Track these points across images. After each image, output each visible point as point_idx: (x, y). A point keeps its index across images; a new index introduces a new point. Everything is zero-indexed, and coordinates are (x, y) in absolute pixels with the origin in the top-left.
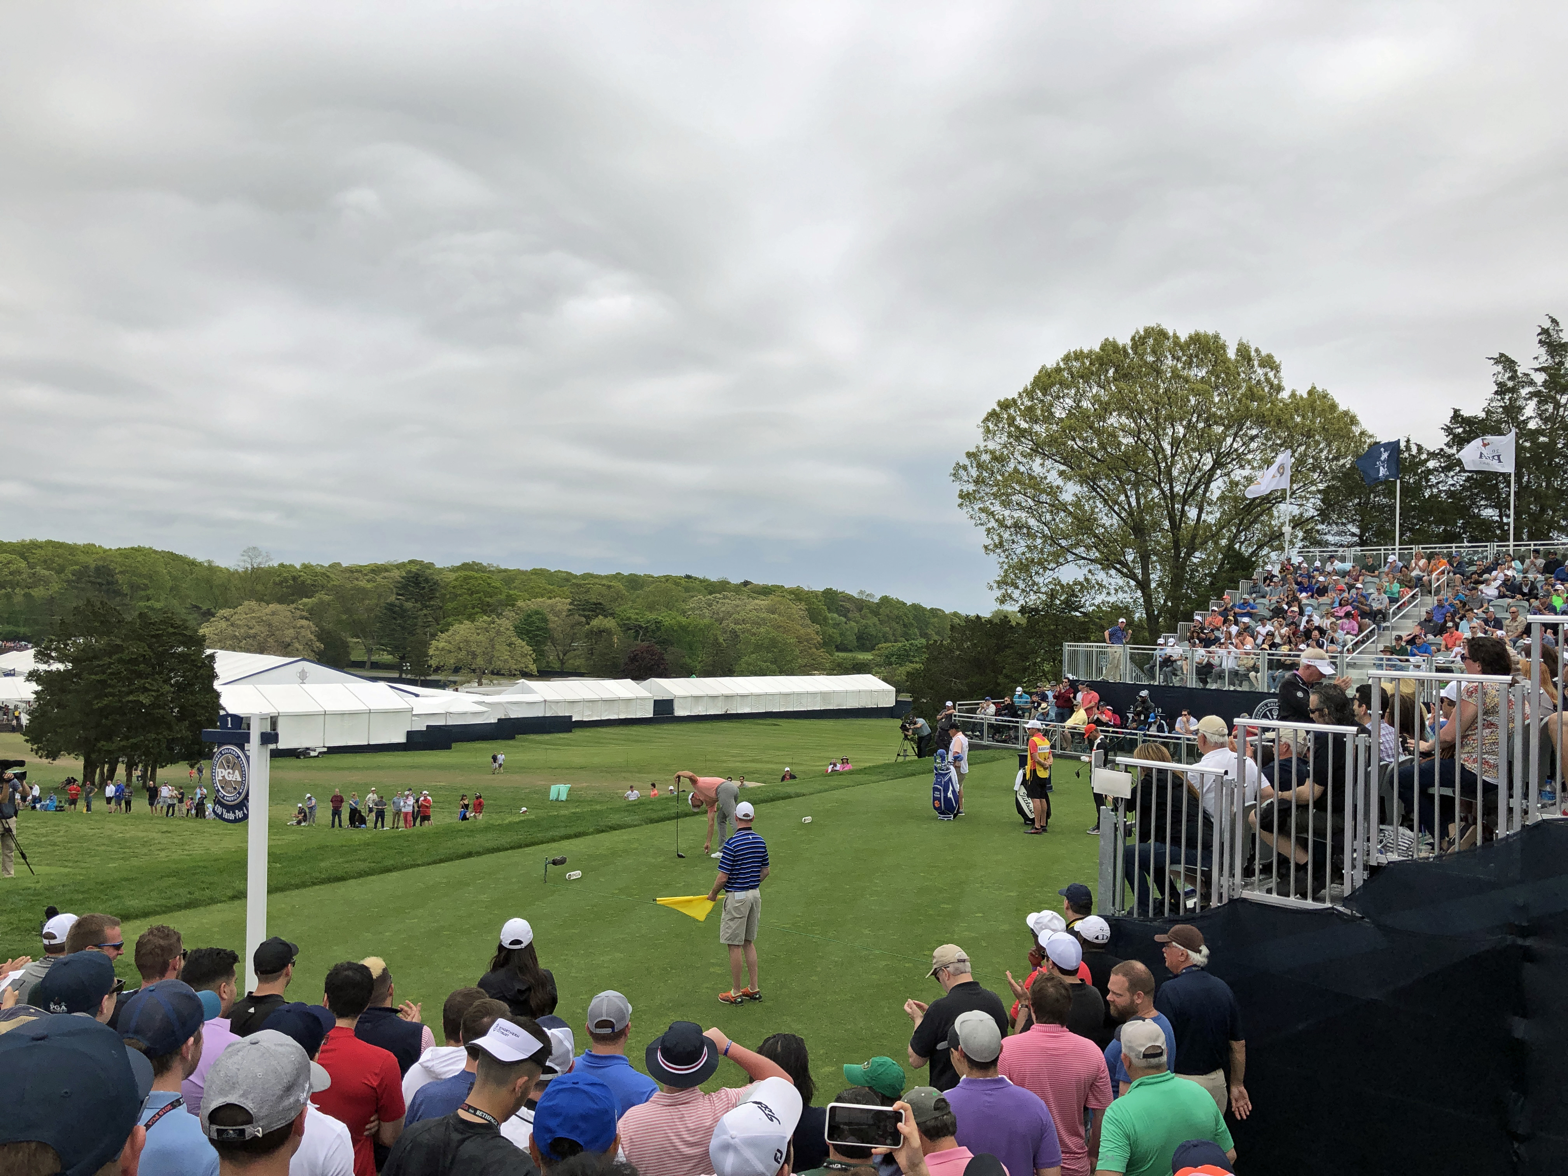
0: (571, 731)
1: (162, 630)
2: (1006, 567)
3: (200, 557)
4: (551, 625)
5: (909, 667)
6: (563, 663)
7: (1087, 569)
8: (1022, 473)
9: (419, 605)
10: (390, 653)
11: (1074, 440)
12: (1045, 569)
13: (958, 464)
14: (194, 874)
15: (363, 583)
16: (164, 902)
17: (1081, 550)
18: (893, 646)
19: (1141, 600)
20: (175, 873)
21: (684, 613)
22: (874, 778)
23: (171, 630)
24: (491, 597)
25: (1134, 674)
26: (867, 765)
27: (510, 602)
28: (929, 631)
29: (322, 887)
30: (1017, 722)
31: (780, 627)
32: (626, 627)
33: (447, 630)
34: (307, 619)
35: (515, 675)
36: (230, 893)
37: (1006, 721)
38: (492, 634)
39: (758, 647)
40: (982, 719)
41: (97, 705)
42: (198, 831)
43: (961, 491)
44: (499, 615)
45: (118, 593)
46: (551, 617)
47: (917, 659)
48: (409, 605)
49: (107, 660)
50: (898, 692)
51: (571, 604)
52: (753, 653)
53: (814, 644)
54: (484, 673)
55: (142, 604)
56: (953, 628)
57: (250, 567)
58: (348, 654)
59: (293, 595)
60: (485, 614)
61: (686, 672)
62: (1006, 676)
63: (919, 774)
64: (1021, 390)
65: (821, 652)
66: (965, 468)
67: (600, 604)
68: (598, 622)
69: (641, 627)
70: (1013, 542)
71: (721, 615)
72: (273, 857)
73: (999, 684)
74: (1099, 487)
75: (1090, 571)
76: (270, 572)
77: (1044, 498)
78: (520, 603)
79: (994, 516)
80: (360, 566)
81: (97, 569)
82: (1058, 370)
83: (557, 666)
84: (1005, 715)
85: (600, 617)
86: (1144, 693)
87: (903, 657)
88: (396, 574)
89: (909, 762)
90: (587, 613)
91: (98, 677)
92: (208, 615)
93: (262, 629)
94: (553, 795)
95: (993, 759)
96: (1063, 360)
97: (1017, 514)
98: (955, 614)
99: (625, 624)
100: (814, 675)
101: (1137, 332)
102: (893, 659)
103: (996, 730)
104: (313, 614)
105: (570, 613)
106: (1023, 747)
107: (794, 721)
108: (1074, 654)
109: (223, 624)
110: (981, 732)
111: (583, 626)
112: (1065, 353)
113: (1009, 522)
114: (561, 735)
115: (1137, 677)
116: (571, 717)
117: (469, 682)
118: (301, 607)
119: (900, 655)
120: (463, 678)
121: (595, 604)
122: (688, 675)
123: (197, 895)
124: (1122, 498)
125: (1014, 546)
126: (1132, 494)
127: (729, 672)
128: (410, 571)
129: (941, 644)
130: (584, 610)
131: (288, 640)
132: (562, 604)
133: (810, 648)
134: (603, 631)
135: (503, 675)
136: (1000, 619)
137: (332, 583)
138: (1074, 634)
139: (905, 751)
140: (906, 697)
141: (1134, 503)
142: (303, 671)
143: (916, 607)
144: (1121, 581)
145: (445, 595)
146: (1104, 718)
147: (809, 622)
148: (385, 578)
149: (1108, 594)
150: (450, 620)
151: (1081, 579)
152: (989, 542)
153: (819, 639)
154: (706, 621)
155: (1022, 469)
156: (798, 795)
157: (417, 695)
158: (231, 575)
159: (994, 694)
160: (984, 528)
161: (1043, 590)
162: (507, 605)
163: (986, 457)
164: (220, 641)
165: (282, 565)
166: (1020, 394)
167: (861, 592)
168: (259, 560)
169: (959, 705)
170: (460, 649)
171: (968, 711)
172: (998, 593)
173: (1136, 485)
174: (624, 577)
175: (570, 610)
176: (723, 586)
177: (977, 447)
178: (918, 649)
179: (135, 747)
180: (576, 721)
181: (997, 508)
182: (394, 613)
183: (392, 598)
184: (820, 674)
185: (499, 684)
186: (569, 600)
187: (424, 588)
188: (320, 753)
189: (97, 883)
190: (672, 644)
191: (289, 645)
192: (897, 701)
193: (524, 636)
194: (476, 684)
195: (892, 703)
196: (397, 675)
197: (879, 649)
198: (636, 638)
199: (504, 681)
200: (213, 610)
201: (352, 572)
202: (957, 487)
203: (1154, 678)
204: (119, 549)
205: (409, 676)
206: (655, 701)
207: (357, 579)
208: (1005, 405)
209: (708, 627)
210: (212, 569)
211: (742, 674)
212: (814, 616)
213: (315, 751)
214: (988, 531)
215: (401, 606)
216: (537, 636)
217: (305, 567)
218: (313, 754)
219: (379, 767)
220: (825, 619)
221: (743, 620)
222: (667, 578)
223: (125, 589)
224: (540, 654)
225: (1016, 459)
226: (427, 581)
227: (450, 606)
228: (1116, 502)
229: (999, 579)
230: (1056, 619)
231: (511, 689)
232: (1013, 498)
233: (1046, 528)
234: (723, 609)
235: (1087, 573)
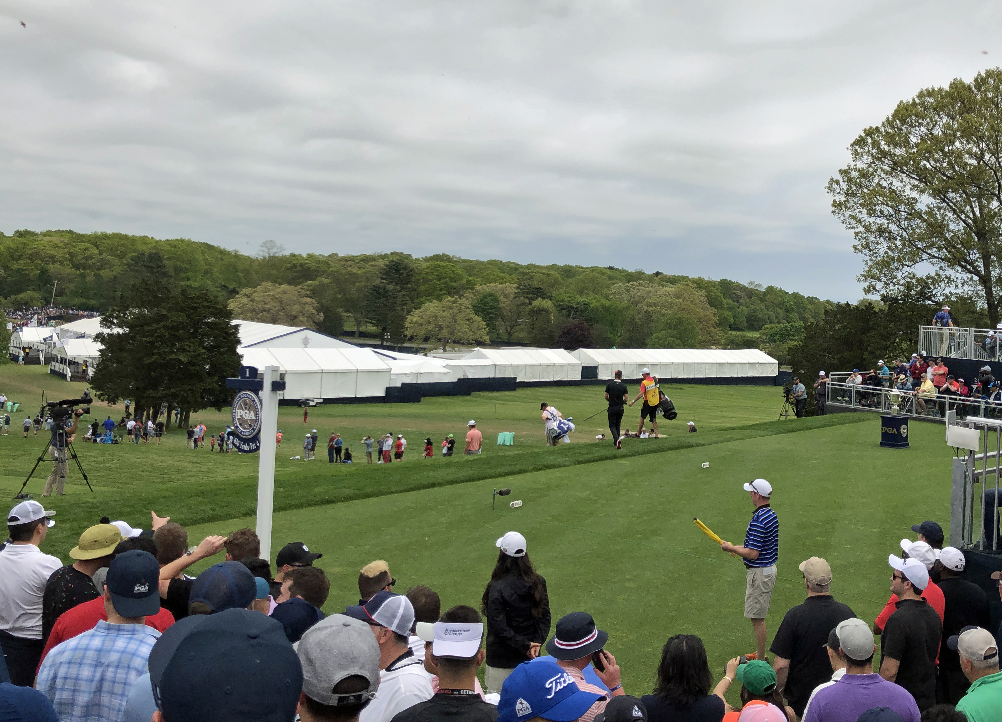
0: (515, 390)
1: (198, 303)
2: (870, 263)
3: (230, 248)
4: (502, 305)
5: (791, 344)
6: (510, 335)
7: (939, 266)
8: (885, 188)
9: (398, 288)
10: (374, 325)
11: (928, 161)
12: (903, 265)
13: (832, 179)
14: (216, 495)
15: (355, 270)
16: (191, 516)
17: (934, 251)
18: (776, 327)
19: (983, 293)
20: (202, 494)
21: (607, 297)
22: (759, 432)
23: (205, 304)
24: (455, 282)
25: (978, 353)
26: (753, 423)
27: (470, 286)
28: (807, 316)
29: (316, 508)
30: (880, 390)
31: (684, 309)
32: (560, 308)
33: (420, 308)
34: (310, 297)
35: (472, 344)
36: (243, 510)
37: (870, 389)
38: (456, 311)
39: (668, 326)
40: (851, 387)
41: (147, 361)
42: (220, 463)
43: (835, 201)
44: (461, 296)
45: (165, 274)
46: (501, 298)
47: (796, 338)
48: (390, 287)
49: (155, 326)
50: (780, 364)
51: (517, 288)
52: (662, 330)
53: (712, 324)
54: (448, 342)
55: (183, 283)
56: (826, 312)
57: (267, 255)
58: (341, 325)
59: (300, 278)
60: (450, 295)
61: (608, 344)
62: (871, 353)
63: (799, 430)
64: (884, 120)
65: (717, 331)
66: (837, 182)
67: (540, 288)
68: (538, 303)
69: (572, 307)
70: (877, 243)
71: (637, 299)
72: (278, 483)
73: (864, 359)
74: (947, 199)
75: (941, 268)
76: (283, 260)
77: (902, 207)
78: (478, 287)
79: (861, 223)
80: (353, 256)
81: (150, 255)
82: (914, 104)
83: (505, 337)
84: (870, 384)
85: (539, 299)
86: (987, 368)
87: (785, 335)
88: (381, 263)
89: (790, 420)
90: (530, 296)
91: (148, 339)
92: (233, 292)
93: (276, 304)
94: (500, 441)
95: (860, 420)
96: (918, 96)
97: (881, 221)
98: (828, 302)
99: (560, 305)
100: (712, 349)
101: (979, 74)
102: (776, 338)
103: (862, 396)
104: (315, 293)
105: (517, 295)
106: (885, 411)
107: (694, 385)
108: (928, 335)
109: (245, 300)
110: (850, 397)
111: (526, 306)
112: (919, 90)
113: (874, 228)
114: (508, 393)
115: (980, 356)
116: (515, 378)
117: (436, 349)
118: (305, 287)
119: (782, 334)
120: (431, 346)
121: (536, 288)
122: (610, 347)
123: (218, 511)
124: (968, 208)
125: (879, 246)
126: (976, 205)
127: (642, 345)
128: (392, 261)
129: (817, 325)
130: (527, 293)
131: (294, 313)
132: (511, 288)
133: (709, 327)
134: (542, 310)
135: (463, 344)
136: (865, 306)
137: (331, 269)
138: (927, 320)
139: (786, 411)
140: (788, 369)
141: (978, 213)
142: (306, 338)
143: (796, 296)
144: (966, 276)
145: (419, 280)
146: (953, 388)
147: (709, 306)
148: (372, 266)
149: (956, 286)
150: (422, 299)
151: (933, 274)
152: (856, 242)
153: (716, 319)
154: (625, 303)
155: (884, 184)
156: (698, 445)
157: (395, 359)
158: (251, 261)
159: (861, 366)
160: (853, 231)
161: (901, 282)
162: (467, 288)
163: (854, 174)
164: (242, 313)
165: (293, 255)
166: (883, 123)
167: (751, 283)
168: (274, 250)
169: (832, 375)
170: (429, 322)
171: (840, 380)
172: (865, 285)
173: (979, 198)
174: (559, 267)
175: (516, 293)
176: (638, 276)
177: (848, 165)
178: (798, 330)
179: (174, 396)
180: (519, 382)
181: (863, 216)
182: (378, 293)
183: (378, 282)
184: (717, 348)
185: (459, 351)
186: (516, 285)
187: (402, 274)
188: (317, 403)
189: (140, 500)
190: (597, 322)
191: (296, 317)
192: (779, 371)
193: (480, 313)
194: (442, 351)
195: (775, 374)
196: (379, 342)
197: (765, 329)
198: (569, 316)
199: (463, 349)
200: (237, 289)
201: (347, 260)
202: (831, 198)
203: (994, 356)
204: (167, 240)
205: (389, 344)
206: (583, 367)
207: (351, 266)
208: (870, 132)
209: (627, 308)
210: (237, 257)
211: (654, 347)
212: (712, 302)
213: (313, 401)
214: (857, 234)
215: (384, 289)
216: (490, 313)
217: (310, 256)
218: (311, 404)
219: (363, 416)
220: (721, 304)
221: (654, 304)
222: (594, 269)
223: (172, 272)
224: (492, 327)
225: (879, 176)
226: (405, 268)
227: (422, 288)
228: (963, 212)
229: (864, 273)
230: (913, 307)
231: (468, 355)
232: (878, 208)
233: (904, 233)
234: (638, 294)
235: (938, 269)
